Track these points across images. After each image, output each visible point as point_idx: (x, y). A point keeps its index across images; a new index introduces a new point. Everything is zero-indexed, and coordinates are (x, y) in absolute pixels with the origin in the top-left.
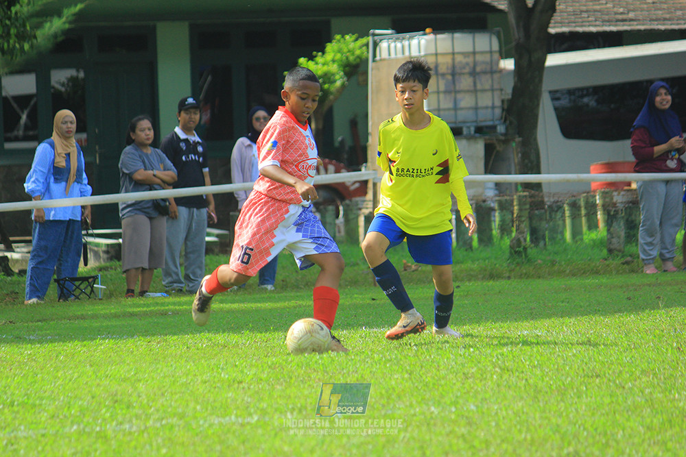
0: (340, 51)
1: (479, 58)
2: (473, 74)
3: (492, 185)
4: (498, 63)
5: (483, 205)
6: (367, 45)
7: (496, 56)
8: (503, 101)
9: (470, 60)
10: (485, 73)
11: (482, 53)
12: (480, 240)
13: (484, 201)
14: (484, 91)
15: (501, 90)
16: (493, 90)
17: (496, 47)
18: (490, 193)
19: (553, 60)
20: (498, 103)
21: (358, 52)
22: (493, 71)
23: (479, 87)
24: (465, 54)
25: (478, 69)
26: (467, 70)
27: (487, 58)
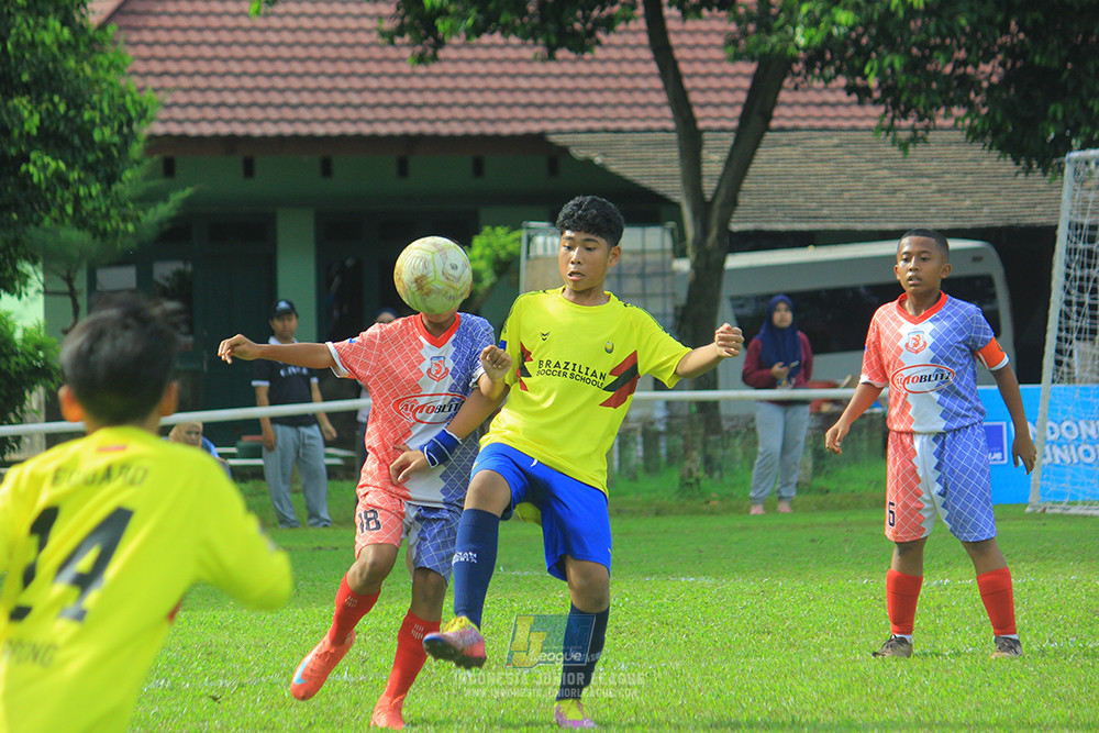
0: (489, 245)
1: (649, 258)
2: (642, 275)
3: (661, 405)
4: (670, 264)
5: (651, 428)
6: (520, 239)
7: (669, 256)
8: (676, 308)
9: (638, 259)
10: (655, 274)
11: (653, 252)
12: (647, 469)
13: (652, 423)
14: (653, 295)
15: (674, 295)
16: (664, 295)
17: (668, 244)
18: (660, 413)
19: (735, 261)
20: (670, 310)
21: (511, 248)
22: (665, 273)
23: (649, 290)
24: (633, 253)
25: (648, 270)
26: (635, 271)
27: (658, 257)
